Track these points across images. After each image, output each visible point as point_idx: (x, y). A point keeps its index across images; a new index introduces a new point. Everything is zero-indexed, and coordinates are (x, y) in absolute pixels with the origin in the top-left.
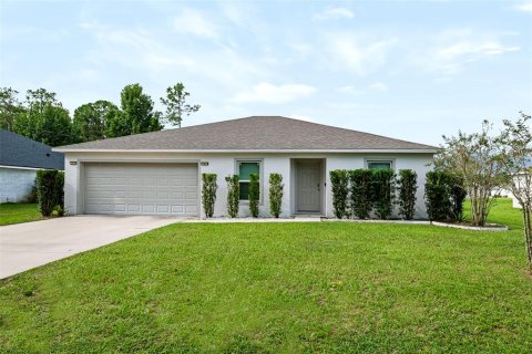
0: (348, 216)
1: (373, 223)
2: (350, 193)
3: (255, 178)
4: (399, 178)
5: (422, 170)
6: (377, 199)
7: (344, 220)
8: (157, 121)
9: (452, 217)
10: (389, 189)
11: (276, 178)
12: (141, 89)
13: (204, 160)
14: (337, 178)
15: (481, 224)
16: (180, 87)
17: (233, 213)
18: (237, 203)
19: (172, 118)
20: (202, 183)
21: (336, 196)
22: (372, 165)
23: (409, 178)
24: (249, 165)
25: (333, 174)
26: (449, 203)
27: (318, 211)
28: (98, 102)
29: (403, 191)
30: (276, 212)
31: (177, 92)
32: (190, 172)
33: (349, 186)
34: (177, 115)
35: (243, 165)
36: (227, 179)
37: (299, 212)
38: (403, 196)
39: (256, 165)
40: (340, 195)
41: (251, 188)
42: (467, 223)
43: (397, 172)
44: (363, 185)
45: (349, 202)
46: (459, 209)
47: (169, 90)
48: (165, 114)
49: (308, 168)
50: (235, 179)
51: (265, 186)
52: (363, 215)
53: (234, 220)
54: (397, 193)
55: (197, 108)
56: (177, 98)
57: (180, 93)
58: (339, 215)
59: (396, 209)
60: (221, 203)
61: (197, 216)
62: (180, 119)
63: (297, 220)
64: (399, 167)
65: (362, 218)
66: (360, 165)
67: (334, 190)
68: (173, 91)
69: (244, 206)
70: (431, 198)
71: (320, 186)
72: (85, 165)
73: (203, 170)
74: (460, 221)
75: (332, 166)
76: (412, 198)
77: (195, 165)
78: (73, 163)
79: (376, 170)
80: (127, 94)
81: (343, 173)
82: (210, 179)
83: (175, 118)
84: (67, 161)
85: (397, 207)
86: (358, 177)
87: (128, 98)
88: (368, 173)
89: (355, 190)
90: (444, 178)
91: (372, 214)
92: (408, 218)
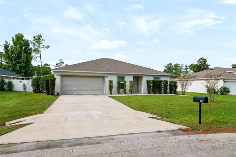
1: (157, 95)
3: (125, 82)
10: (161, 85)
11: (131, 82)
13: (106, 76)
15: (184, 94)
18: (119, 90)
20: (106, 83)
23: (166, 82)
24: (121, 78)
27: (138, 92)
29: (164, 86)
30: (131, 92)
33: (151, 84)
34: (38, 49)
39: (123, 78)
40: (149, 87)
41: (124, 85)
47: (34, 37)
50: (119, 82)
52: (155, 93)
53: (119, 95)
55: (48, 47)
57: (40, 39)
58: (149, 93)
62: (40, 51)
64: (163, 79)
68: (37, 38)
73: (107, 79)
82: (111, 82)
85: (163, 90)
88: (154, 81)
92: (166, 94)
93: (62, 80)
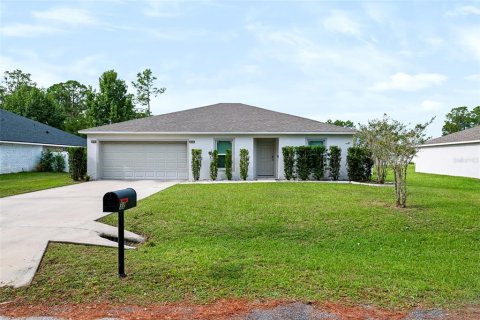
0: (294, 178)
1: (311, 183)
2: (296, 163)
3: (229, 152)
4: (329, 152)
5: (344, 146)
6: (314, 166)
7: (292, 181)
8: (130, 102)
9: (364, 178)
10: (322, 159)
11: (244, 153)
12: (116, 74)
13: (191, 139)
14: (287, 152)
15: (382, 182)
16: (148, 73)
17: (214, 177)
18: (216, 170)
19: (141, 99)
20: (190, 156)
21: (286, 165)
22: (311, 143)
23: (336, 151)
24: (224, 143)
25: (284, 149)
26: (363, 169)
27: (273, 175)
28: (69, 82)
29: (332, 161)
30: (244, 176)
31: (146, 77)
32: (180, 148)
33: (295, 157)
34: (146, 96)
35: (219, 143)
36: (210, 153)
37: (258, 176)
38: (331, 164)
39: (229, 143)
40: (289, 164)
41: (226, 160)
42: (374, 182)
43: (328, 148)
44: (305, 157)
45: (295, 169)
46: (369, 173)
47: (139, 75)
48: (136, 96)
49: (265, 144)
50: (215, 153)
51: (236, 158)
52: (304, 178)
53: (214, 182)
54: (328, 162)
55: (163, 91)
56: (146, 82)
57: (148, 78)
58: (288, 178)
59: (327, 173)
60: (205, 170)
61: (187, 180)
62: (148, 100)
63: (259, 181)
64: (329, 144)
65: (304, 179)
66: (303, 143)
67: (285, 161)
68: (143, 76)
69: (221, 172)
70: (350, 165)
71: (274, 157)
72: (102, 143)
73: (191, 147)
74: (370, 181)
75: (283, 144)
76: (338, 166)
77: (185, 143)
78: (93, 142)
79: (313, 147)
80: (105, 79)
81: (291, 148)
82: (197, 153)
83: (145, 99)
84: (89, 141)
85: (328, 171)
86: (301, 151)
87: (106, 83)
88: (308, 149)
89: (299, 160)
90: (359, 152)
91: (310, 176)
92: (335, 179)
93: (101, 152)
